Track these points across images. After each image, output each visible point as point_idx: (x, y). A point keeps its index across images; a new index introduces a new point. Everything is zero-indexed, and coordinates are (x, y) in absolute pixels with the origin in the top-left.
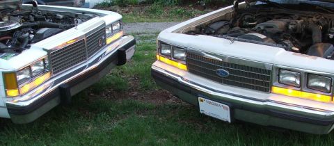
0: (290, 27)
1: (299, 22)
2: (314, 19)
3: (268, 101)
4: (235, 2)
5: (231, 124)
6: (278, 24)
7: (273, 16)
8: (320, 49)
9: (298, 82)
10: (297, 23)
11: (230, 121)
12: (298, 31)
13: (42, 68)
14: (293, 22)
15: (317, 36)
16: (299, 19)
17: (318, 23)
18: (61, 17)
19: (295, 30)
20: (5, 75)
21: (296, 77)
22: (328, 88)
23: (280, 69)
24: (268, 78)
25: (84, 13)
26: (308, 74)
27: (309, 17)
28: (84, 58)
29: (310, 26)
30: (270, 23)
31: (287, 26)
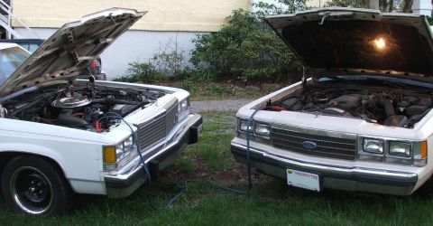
0: (363, 102)
1: (371, 97)
2: (384, 94)
3: (355, 168)
4: (303, 79)
5: (320, 192)
6: (352, 99)
7: (343, 92)
8: (395, 120)
9: (381, 150)
10: (369, 98)
11: (318, 190)
12: (370, 106)
13: (131, 143)
14: (365, 97)
15: (389, 110)
16: (369, 94)
17: (388, 98)
18: (125, 93)
19: (367, 104)
20: (105, 148)
21: (378, 145)
22: (408, 153)
23: (364, 138)
24: (354, 147)
25: (148, 89)
26: (390, 142)
27: (378, 93)
28: (165, 134)
29: (382, 100)
30: (343, 98)
31: (360, 101)
